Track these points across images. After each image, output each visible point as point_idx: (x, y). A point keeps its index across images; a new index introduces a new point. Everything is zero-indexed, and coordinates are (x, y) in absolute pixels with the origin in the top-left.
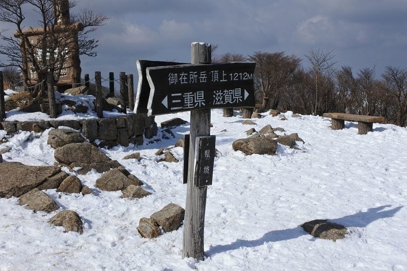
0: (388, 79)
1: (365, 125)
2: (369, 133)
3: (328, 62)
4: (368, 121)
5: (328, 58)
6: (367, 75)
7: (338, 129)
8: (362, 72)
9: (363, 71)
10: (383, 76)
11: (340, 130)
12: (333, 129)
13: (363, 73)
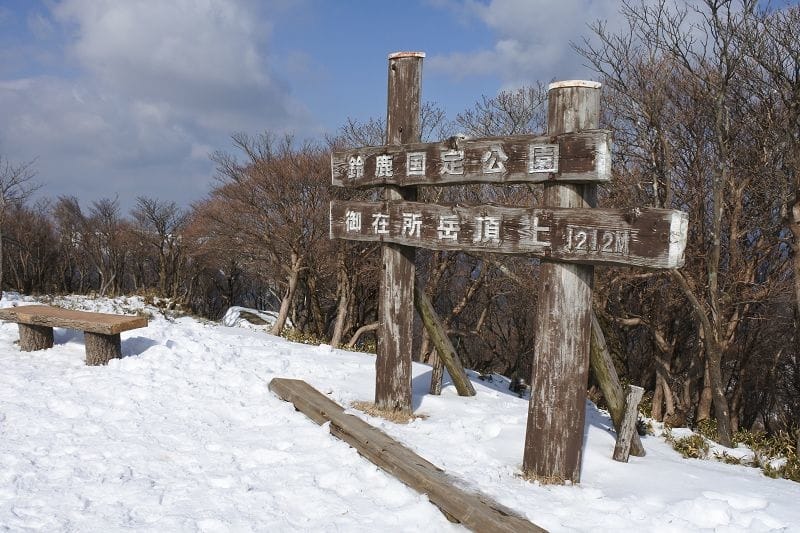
0: (141, 218)
1: (100, 341)
2: (114, 362)
3: (24, 184)
4: (109, 332)
5: (21, 176)
6: (106, 210)
7: (38, 348)
8: (96, 205)
9: (99, 204)
10: (134, 214)
11: (42, 352)
12: (24, 348)
13: (99, 207)
